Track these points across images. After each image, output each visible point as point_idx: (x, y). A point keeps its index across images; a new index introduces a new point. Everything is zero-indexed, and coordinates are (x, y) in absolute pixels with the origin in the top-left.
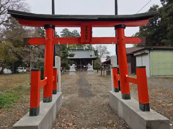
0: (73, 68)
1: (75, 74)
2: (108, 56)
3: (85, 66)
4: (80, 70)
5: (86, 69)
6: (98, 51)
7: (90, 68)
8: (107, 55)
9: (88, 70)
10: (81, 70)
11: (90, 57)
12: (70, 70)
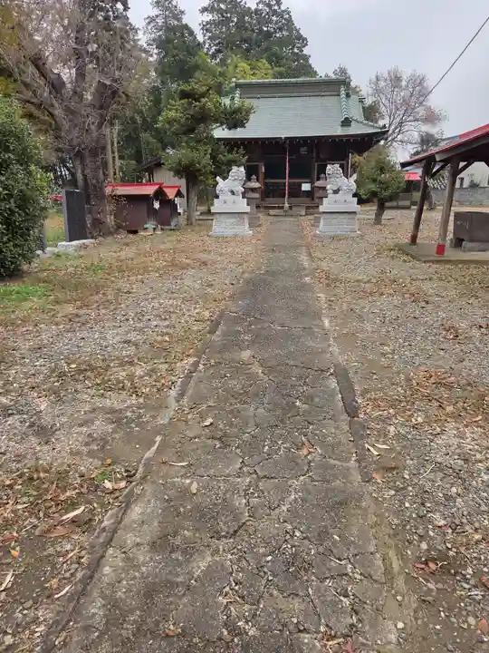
0: (231, 190)
1: (245, 230)
2: (427, 134)
3: (306, 187)
4: (283, 207)
5: (314, 198)
6: (383, 109)
7: (336, 192)
8: (425, 128)
9: (326, 205)
10: (287, 205)
11: (339, 131)
12: (217, 206)
